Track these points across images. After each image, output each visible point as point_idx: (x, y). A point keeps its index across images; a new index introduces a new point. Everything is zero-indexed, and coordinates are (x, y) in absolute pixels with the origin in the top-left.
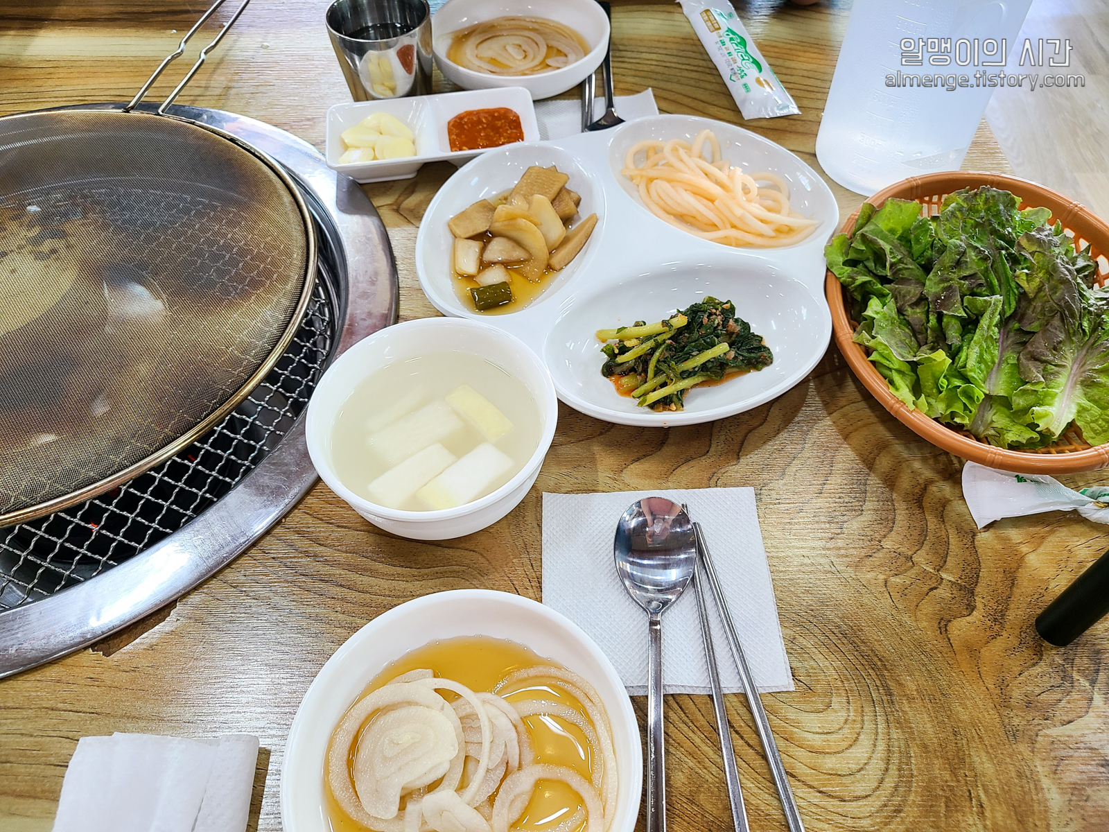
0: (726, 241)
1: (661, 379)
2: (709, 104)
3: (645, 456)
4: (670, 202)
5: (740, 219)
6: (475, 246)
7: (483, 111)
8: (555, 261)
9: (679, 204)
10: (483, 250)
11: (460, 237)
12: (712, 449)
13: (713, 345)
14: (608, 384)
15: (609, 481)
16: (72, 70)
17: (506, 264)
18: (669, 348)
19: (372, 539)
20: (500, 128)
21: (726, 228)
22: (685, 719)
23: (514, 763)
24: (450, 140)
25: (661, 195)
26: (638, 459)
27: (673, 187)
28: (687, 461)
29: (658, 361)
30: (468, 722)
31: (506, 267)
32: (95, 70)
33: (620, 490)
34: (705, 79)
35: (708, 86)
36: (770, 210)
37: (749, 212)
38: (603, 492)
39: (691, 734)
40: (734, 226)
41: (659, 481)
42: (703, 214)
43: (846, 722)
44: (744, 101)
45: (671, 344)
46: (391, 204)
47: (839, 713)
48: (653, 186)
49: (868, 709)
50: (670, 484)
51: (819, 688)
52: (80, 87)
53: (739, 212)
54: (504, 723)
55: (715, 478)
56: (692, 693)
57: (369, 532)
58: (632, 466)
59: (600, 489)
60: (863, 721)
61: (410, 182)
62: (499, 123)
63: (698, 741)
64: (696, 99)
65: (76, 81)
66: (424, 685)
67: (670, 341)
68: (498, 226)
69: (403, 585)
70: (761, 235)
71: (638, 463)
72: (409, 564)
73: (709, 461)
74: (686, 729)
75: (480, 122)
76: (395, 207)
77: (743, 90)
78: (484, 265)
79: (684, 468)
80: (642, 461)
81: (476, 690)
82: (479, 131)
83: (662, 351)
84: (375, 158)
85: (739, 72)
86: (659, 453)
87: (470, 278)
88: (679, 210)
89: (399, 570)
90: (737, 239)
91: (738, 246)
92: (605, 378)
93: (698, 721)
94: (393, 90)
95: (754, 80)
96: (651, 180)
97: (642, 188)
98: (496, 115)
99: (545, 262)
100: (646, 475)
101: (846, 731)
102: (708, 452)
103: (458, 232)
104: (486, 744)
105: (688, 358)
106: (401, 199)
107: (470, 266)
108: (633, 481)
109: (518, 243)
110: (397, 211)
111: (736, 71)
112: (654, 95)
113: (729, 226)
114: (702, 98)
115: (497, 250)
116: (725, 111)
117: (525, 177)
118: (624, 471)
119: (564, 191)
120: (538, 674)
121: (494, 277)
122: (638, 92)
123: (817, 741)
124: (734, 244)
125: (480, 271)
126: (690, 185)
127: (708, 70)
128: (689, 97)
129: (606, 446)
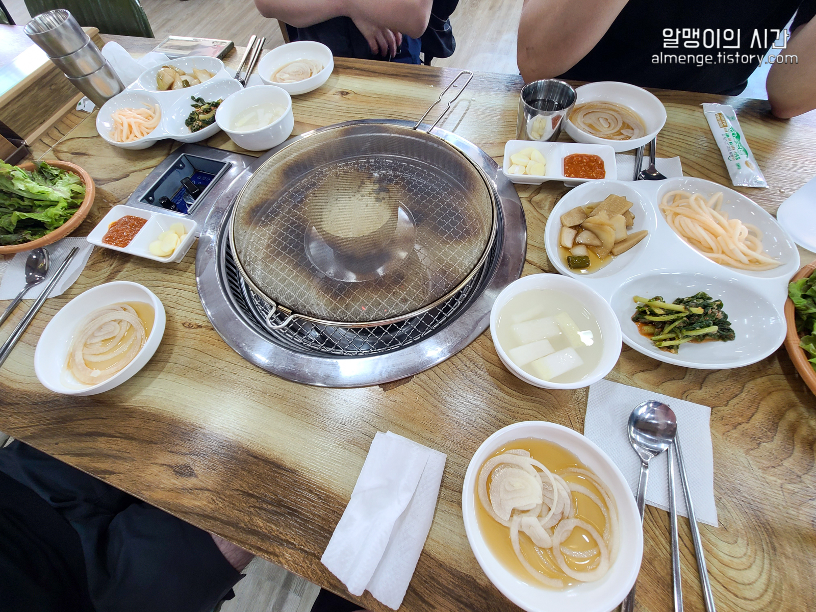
0: (716, 260)
1: (673, 335)
2: (711, 171)
3: (647, 370)
4: (687, 230)
5: (731, 251)
6: (573, 232)
7: (586, 156)
8: (615, 251)
9: (693, 233)
10: (577, 235)
11: (566, 226)
12: (687, 377)
13: (708, 326)
14: (634, 327)
15: (626, 379)
16: (387, 100)
17: (587, 246)
18: (684, 322)
19: (502, 373)
20: (593, 166)
21: (718, 253)
22: (652, 519)
23: (566, 514)
24: (565, 169)
25: (682, 225)
26: (643, 371)
27: (692, 222)
28: (671, 380)
29: (675, 327)
30: (547, 487)
31: (587, 248)
32: (397, 102)
33: (632, 385)
34: (711, 155)
35: (712, 160)
36: (749, 248)
37: (738, 248)
38: (622, 383)
39: (654, 528)
40: (723, 253)
41: (654, 386)
42: (707, 242)
43: (745, 555)
44: (735, 174)
45: (686, 321)
46: (527, 197)
47: (741, 549)
48: (678, 218)
49: (759, 553)
50: (659, 390)
51: (731, 530)
52: (389, 110)
53: (732, 246)
54: (565, 494)
55: (686, 394)
56: (658, 507)
57: (501, 368)
58: (639, 374)
59: (620, 381)
60: (755, 558)
61: (537, 187)
62: (593, 164)
63: (657, 533)
64: (703, 167)
65: (388, 107)
66: (527, 461)
67: (685, 319)
68: (588, 225)
69: (515, 401)
70: (740, 262)
71: (643, 373)
72: (518, 391)
73: (684, 383)
74: (651, 524)
75: (582, 162)
76: (529, 199)
77: (736, 167)
78: (575, 244)
79: (669, 383)
80: (646, 372)
81: (552, 471)
82: (582, 167)
83: (680, 323)
84: (525, 174)
85: (735, 155)
86: (655, 371)
87: (567, 249)
88: (691, 235)
89: (514, 392)
90: (723, 260)
91: (722, 264)
92: (633, 322)
93: (659, 523)
94: (541, 136)
95: (744, 162)
96: (676, 214)
97: (669, 218)
98: (592, 158)
99: (610, 250)
100: (646, 381)
101: (744, 560)
102: (684, 378)
103: (566, 223)
104: (555, 502)
105: (693, 330)
106: (533, 195)
107: (569, 244)
108: (639, 383)
109: (597, 236)
110: (530, 201)
111: (734, 155)
112: (681, 162)
113: (721, 252)
114: (708, 167)
115: (584, 237)
116: (720, 177)
117: (607, 200)
118: (635, 375)
119: (628, 212)
120: (582, 473)
121: (580, 251)
122: (669, 157)
123: (726, 559)
124: (720, 263)
125: (573, 247)
126: (703, 223)
127: (713, 151)
128: (700, 165)
129: (627, 358)
